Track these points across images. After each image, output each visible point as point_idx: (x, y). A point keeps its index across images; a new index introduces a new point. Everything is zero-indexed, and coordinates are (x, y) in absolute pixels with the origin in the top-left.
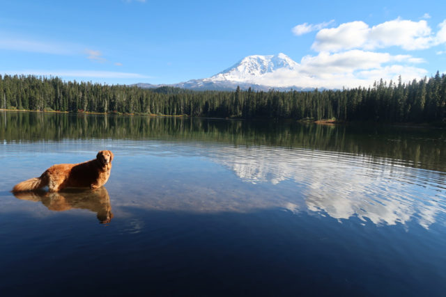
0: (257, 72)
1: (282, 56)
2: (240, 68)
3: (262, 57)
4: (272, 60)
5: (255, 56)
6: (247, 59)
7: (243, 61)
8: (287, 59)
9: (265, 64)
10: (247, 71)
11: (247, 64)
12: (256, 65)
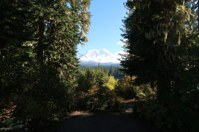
0: (94, 57)
1: (104, 50)
2: (87, 55)
3: (96, 50)
4: (100, 51)
5: (93, 50)
6: (90, 51)
7: (88, 52)
8: (106, 51)
9: (98, 53)
10: (90, 56)
11: (90, 53)
12: (94, 54)
